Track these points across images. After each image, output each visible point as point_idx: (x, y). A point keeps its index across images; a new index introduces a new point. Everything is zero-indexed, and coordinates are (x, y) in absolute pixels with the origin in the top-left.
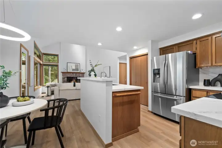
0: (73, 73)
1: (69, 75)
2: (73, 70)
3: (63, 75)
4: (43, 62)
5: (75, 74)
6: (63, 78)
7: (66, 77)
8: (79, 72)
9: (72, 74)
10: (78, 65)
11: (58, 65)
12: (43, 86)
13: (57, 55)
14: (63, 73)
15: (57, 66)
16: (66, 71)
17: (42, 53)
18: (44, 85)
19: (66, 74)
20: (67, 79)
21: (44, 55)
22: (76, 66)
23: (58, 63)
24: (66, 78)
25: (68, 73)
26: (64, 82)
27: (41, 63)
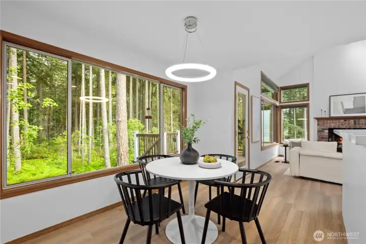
0: (346, 119)
1: (333, 125)
2: (347, 111)
3: (318, 124)
5: (352, 121)
6: (319, 131)
7: (326, 129)
9: (342, 121)
10: (364, 98)
11: (309, 103)
12: (281, 143)
13: (307, 86)
14: (318, 119)
15: (307, 106)
16: (327, 116)
17: (278, 88)
19: (325, 121)
20: (329, 133)
21: (282, 91)
23: (308, 100)
24: (327, 131)
25: (331, 118)
26: (321, 139)
27: (278, 104)
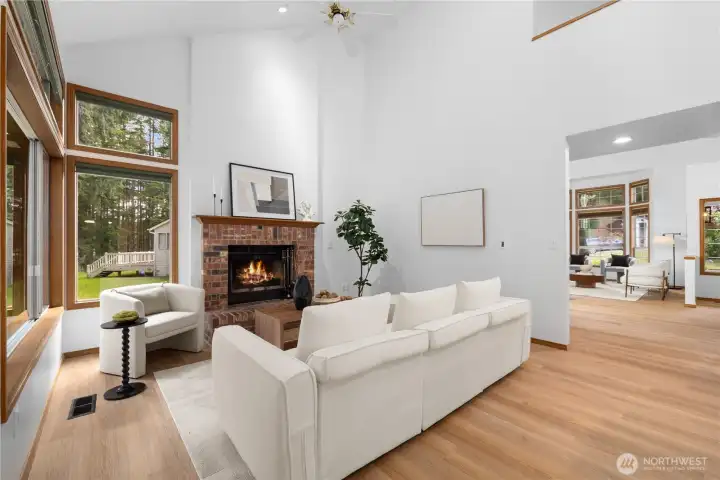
0: (261, 223)
1: (239, 237)
2: (263, 206)
3: (205, 235)
4: (70, 144)
5: (271, 229)
6: (207, 254)
7: (221, 248)
8: (291, 216)
9: (255, 228)
10: (286, 181)
11: (175, 171)
12: (72, 306)
13: (170, 115)
14: (206, 220)
15: (169, 177)
17: (62, 81)
18: (79, 300)
20: (230, 258)
21: (77, 103)
22: (278, 185)
23: (175, 162)
24: (225, 254)
25: (235, 220)
26: (211, 275)
